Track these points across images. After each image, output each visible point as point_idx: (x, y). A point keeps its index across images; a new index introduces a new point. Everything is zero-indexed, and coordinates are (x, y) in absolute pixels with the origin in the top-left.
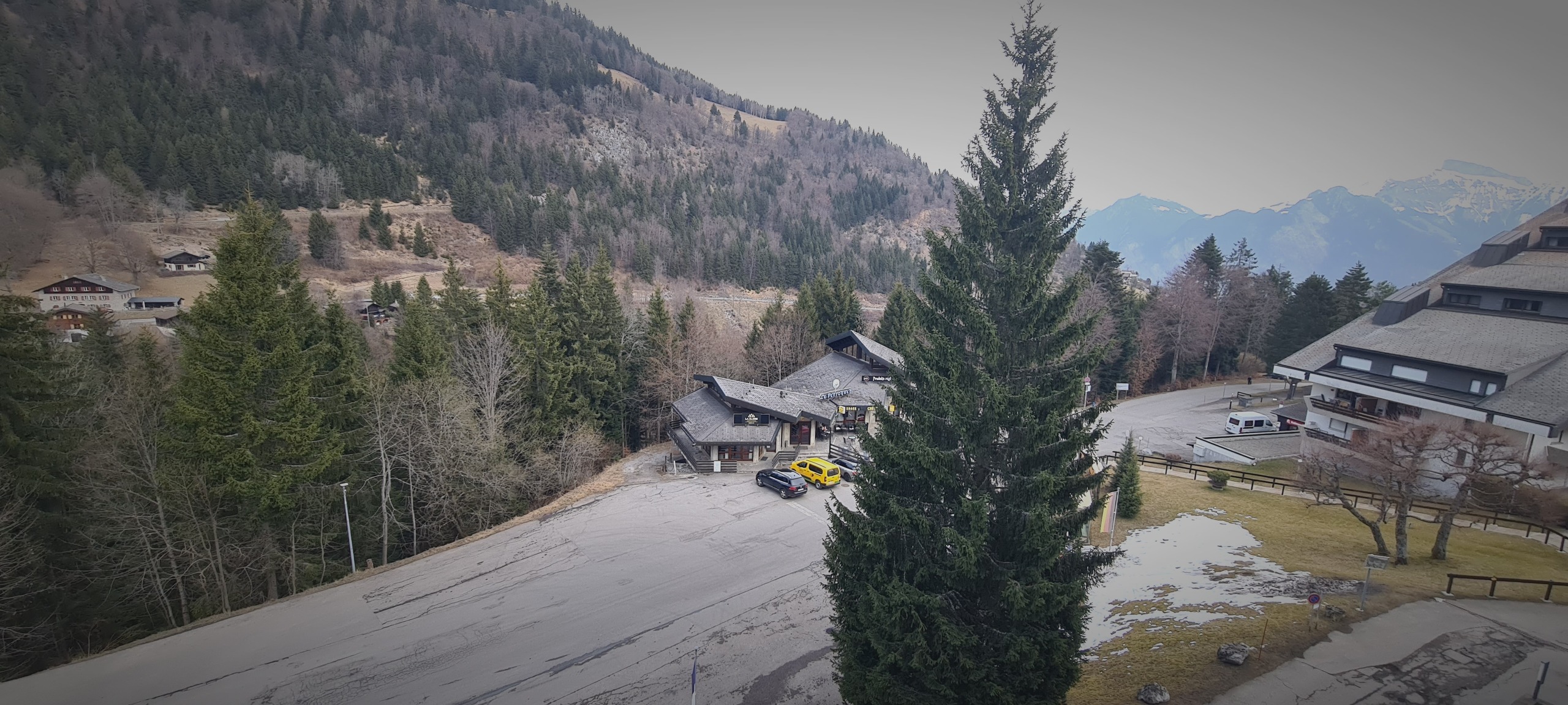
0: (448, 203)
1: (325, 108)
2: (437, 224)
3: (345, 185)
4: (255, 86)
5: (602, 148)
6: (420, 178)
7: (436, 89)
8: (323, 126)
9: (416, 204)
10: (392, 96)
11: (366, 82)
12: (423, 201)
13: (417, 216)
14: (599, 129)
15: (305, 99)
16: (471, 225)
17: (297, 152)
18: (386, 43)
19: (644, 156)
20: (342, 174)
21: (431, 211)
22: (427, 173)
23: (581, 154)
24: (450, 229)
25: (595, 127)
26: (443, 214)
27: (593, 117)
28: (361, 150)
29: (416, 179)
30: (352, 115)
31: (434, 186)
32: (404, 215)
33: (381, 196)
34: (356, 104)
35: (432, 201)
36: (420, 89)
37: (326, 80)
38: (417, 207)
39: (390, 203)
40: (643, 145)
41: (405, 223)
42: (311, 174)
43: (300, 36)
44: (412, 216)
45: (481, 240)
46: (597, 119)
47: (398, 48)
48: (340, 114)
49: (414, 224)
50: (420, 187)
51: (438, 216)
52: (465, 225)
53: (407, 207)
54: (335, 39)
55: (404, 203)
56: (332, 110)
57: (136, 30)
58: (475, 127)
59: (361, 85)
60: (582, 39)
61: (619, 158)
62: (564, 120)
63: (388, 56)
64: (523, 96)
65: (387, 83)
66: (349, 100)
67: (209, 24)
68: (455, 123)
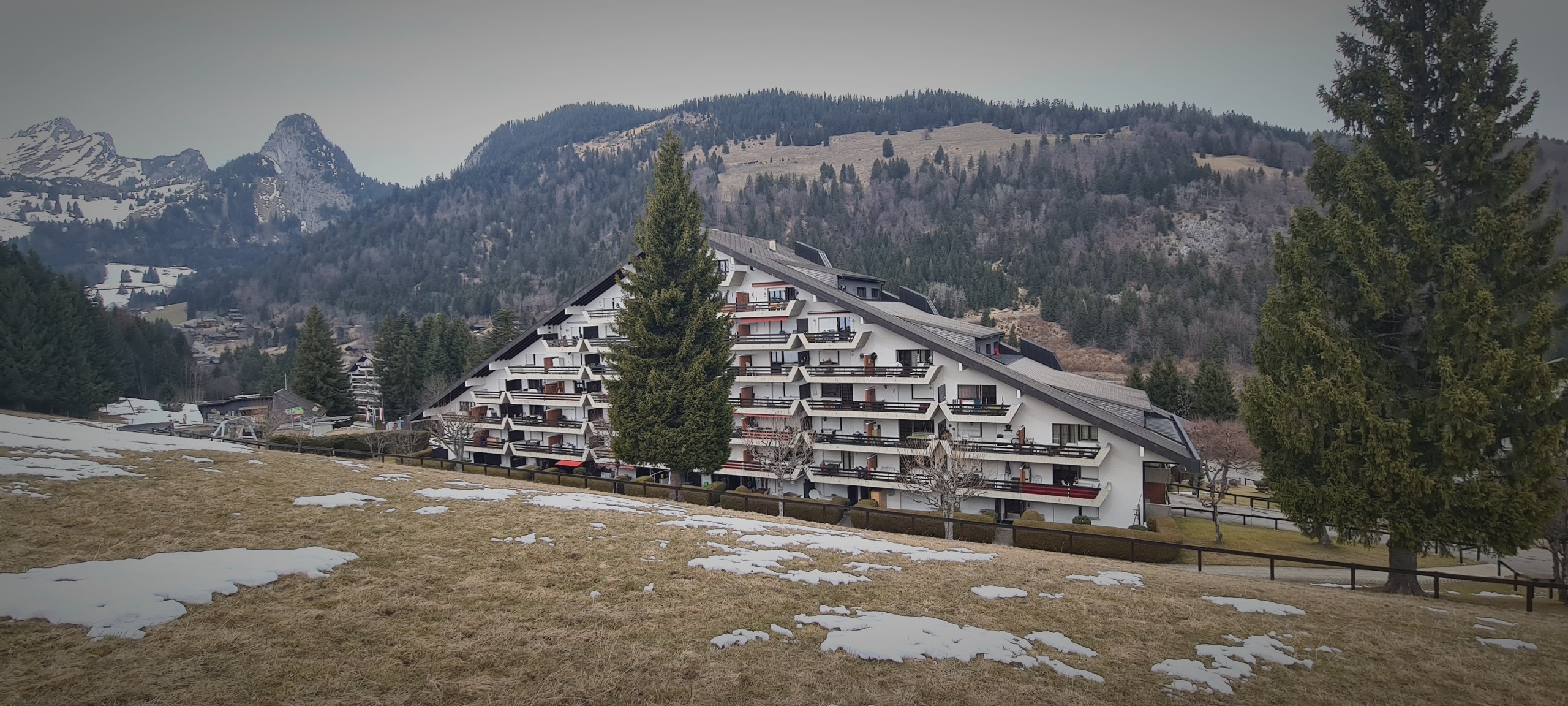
0: (1039, 307)
1: (963, 247)
2: (1028, 324)
3: (969, 300)
4: (928, 240)
5: (1190, 241)
6: (1020, 290)
7: (1042, 216)
8: (960, 259)
9: (1015, 310)
10: (1007, 230)
11: (993, 223)
12: (1021, 307)
13: (1014, 319)
14: (1190, 224)
15: (952, 243)
16: (1054, 324)
17: (942, 281)
18: (1009, 189)
19: (1241, 241)
20: (967, 293)
21: (1025, 314)
22: (1025, 285)
23: (1167, 250)
24: (1037, 328)
25: (1184, 221)
26: (1033, 317)
27: (1184, 213)
28: (982, 273)
29: (1017, 290)
30: (980, 249)
31: (1029, 294)
32: (1004, 319)
33: (992, 306)
34: (983, 240)
35: (1028, 306)
36: (1029, 220)
37: (966, 227)
38: (1015, 312)
39: (997, 311)
40: (1241, 229)
41: (1005, 325)
42: (948, 294)
43: (956, 198)
44: (1010, 319)
45: (1059, 336)
46: (1188, 215)
47: (1017, 191)
48: (973, 249)
49: (1010, 326)
50: (1019, 296)
51: (1029, 318)
52: (1049, 324)
53: (1008, 312)
54: (976, 196)
55: (1006, 310)
56: (968, 247)
57: (874, 219)
58: (1068, 243)
59: (989, 225)
60: (1191, 135)
61: (1210, 248)
62: (1153, 222)
63: (1010, 200)
64: (1114, 209)
65: (1006, 220)
66: (979, 239)
67: (908, 205)
68: (1052, 242)
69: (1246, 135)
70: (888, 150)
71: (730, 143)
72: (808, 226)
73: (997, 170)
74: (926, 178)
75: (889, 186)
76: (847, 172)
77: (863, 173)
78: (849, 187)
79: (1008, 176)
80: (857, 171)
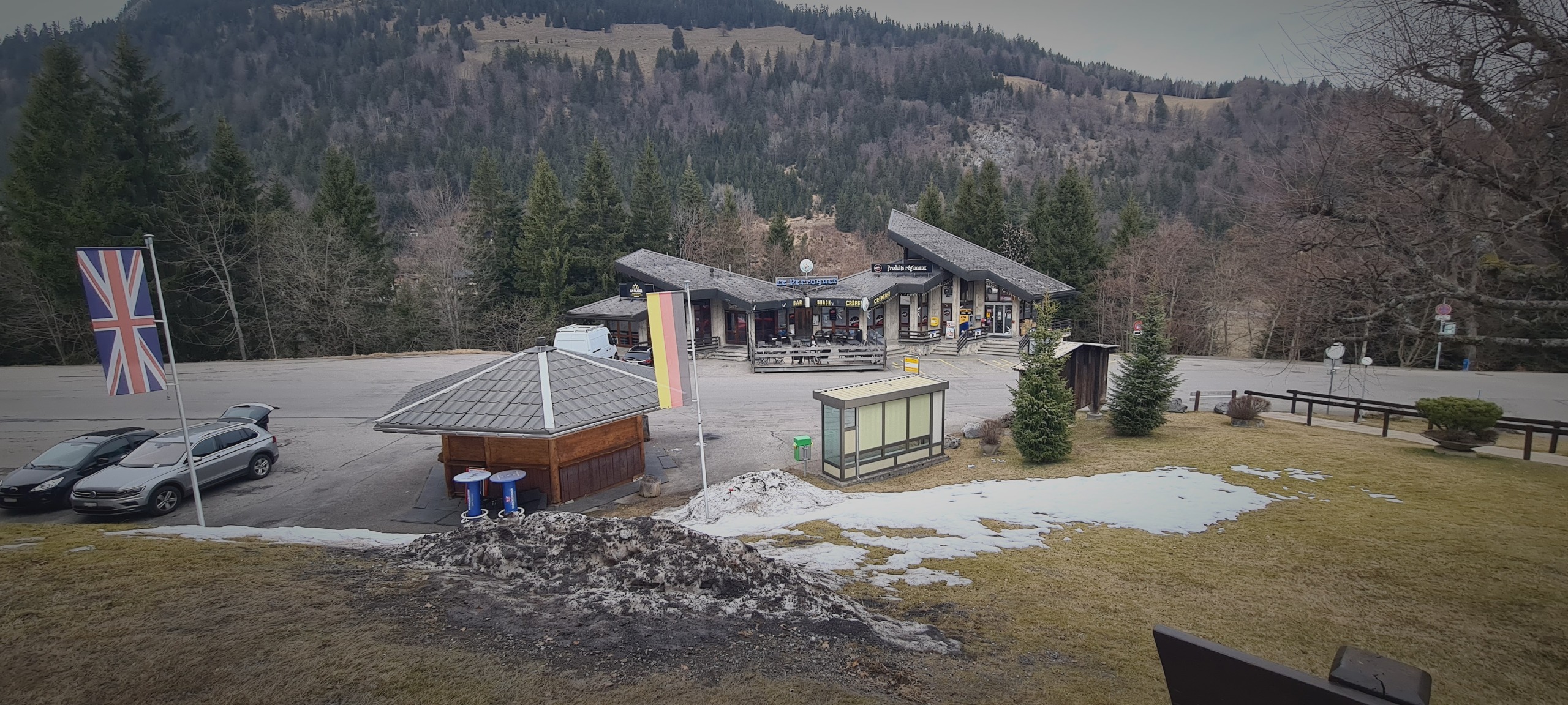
0: (834, 217)
1: (754, 147)
2: (822, 234)
3: (758, 207)
4: (716, 138)
5: (984, 152)
6: (814, 197)
7: (840, 119)
8: (750, 161)
9: (808, 219)
10: (802, 131)
11: (788, 122)
12: (815, 216)
13: (807, 228)
14: (983, 135)
15: (742, 143)
16: (849, 234)
17: (729, 183)
18: (806, 87)
19: (1030, 156)
20: (756, 199)
21: (818, 224)
22: (820, 192)
23: (962, 160)
24: (831, 238)
25: (979, 133)
26: (827, 226)
27: (978, 123)
28: (773, 176)
29: (811, 197)
30: (773, 151)
31: (824, 203)
32: (797, 228)
33: (784, 213)
34: (776, 140)
35: (822, 215)
36: (826, 121)
37: (758, 125)
38: (808, 221)
39: (790, 219)
40: (1029, 143)
43: (748, 94)
44: (803, 228)
45: (854, 247)
46: (982, 125)
47: (815, 91)
48: (765, 149)
50: (814, 204)
51: (823, 228)
52: (844, 234)
53: (801, 221)
54: (771, 92)
55: (799, 218)
56: (759, 147)
57: (654, 111)
58: (866, 148)
59: (783, 126)
60: (986, 52)
61: (1002, 161)
62: (950, 131)
63: (807, 98)
64: (913, 114)
65: (802, 119)
66: (772, 139)
67: (694, 98)
68: (848, 147)
69: (1034, 58)
70: (678, 42)
71: (487, 20)
72: (571, 114)
73: (794, 68)
74: (716, 70)
75: (676, 77)
76: (627, 61)
77: (647, 64)
78: (626, 76)
79: (807, 75)
80: (639, 60)
